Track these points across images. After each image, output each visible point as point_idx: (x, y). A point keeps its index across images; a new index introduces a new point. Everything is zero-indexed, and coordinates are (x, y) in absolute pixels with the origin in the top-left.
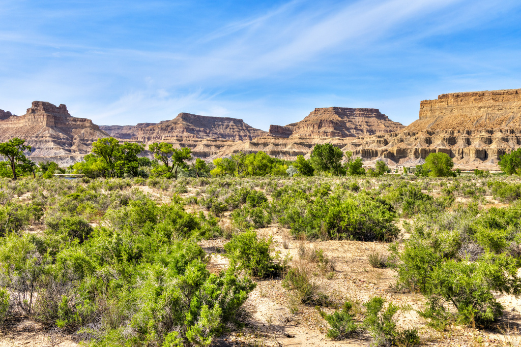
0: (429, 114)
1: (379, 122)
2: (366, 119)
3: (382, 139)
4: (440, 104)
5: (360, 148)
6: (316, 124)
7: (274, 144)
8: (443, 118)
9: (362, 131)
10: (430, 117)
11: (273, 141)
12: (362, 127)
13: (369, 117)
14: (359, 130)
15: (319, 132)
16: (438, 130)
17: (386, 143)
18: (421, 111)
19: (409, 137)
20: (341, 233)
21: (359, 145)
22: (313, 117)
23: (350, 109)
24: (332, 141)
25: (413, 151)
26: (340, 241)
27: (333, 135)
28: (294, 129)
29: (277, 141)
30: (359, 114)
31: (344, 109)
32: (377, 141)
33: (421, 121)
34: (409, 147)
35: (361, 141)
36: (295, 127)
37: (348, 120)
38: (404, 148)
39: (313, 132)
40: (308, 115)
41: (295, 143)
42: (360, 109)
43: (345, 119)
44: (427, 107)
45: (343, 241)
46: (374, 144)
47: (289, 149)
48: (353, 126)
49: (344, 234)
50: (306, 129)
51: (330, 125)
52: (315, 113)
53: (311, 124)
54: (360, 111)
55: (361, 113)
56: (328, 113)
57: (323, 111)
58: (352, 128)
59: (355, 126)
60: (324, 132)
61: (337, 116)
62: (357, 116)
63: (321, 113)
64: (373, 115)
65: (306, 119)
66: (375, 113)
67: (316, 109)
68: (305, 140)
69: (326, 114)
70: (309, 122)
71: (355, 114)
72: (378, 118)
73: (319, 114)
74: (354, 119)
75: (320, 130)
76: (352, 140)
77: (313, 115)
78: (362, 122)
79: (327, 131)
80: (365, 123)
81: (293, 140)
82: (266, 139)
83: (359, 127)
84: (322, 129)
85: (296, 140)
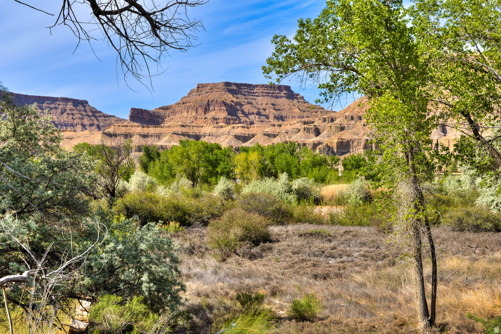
1: (291, 104)
2: (273, 100)
3: (312, 126)
5: (276, 141)
6: (200, 106)
7: (140, 135)
9: (268, 118)
11: (139, 130)
12: (267, 111)
13: (277, 97)
14: (263, 115)
15: (205, 118)
17: (317, 132)
21: (275, 136)
22: (195, 97)
23: (249, 85)
27: (227, 122)
28: (167, 115)
29: (146, 130)
30: (263, 93)
31: (239, 86)
32: (305, 129)
35: (277, 129)
36: (168, 112)
37: (246, 101)
39: (196, 118)
40: (186, 95)
41: (173, 133)
42: (263, 86)
43: (241, 99)
46: (299, 133)
47: (166, 142)
48: (255, 111)
50: (185, 114)
51: (223, 108)
52: (198, 91)
53: (193, 106)
54: (263, 88)
55: (266, 91)
56: (218, 90)
57: (210, 88)
58: (253, 113)
59: (257, 110)
60: (214, 118)
61: (231, 95)
62: (259, 96)
63: (206, 91)
64: (283, 95)
65: (184, 100)
66: (285, 92)
67: (198, 84)
68: (190, 129)
69: (214, 92)
70: (189, 104)
71: (256, 92)
72: (290, 99)
73: (204, 92)
74: (255, 99)
75: (207, 115)
76: (263, 128)
77: (195, 94)
78: (267, 104)
79: (217, 118)
80: (272, 106)
81: (170, 129)
82: (128, 128)
83: (262, 112)
84: (210, 115)
85: (175, 130)
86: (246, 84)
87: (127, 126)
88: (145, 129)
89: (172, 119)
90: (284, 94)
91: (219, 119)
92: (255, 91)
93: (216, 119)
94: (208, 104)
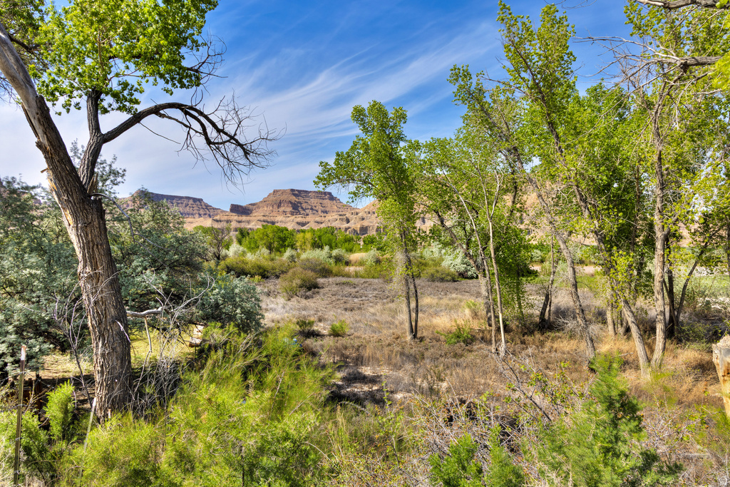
1: (332, 203)
2: (321, 201)
3: (345, 217)
5: (323, 226)
6: (275, 204)
7: (237, 221)
9: (317, 211)
11: (236, 218)
12: (317, 207)
13: (323, 199)
14: (314, 210)
15: (278, 211)
17: (348, 221)
19: (369, 215)
21: (321, 223)
22: (272, 198)
23: (306, 192)
24: (295, 219)
25: (375, 229)
27: (292, 214)
28: (254, 209)
29: (240, 218)
30: (314, 196)
31: (300, 191)
32: (340, 219)
34: (371, 224)
35: (323, 219)
36: (255, 207)
37: (304, 201)
38: (367, 225)
39: (273, 211)
40: (266, 196)
41: (258, 220)
43: (301, 200)
46: (337, 222)
47: (253, 226)
48: (310, 207)
50: (266, 209)
51: (289, 205)
52: (274, 194)
53: (271, 204)
54: (314, 193)
55: (316, 195)
56: (286, 194)
57: (281, 192)
58: (308, 209)
60: (283, 211)
61: (295, 197)
62: (312, 198)
64: (327, 198)
65: (265, 200)
66: (328, 196)
67: (274, 190)
68: (268, 218)
69: (284, 195)
70: (268, 202)
72: (331, 200)
73: (278, 195)
74: (309, 200)
75: (279, 209)
76: (314, 218)
77: (272, 196)
78: (317, 203)
79: (286, 211)
80: (320, 204)
81: (256, 218)
82: (229, 216)
83: (314, 208)
84: (281, 209)
85: (259, 218)
86: (304, 190)
89: (257, 211)
92: (310, 195)
94: (280, 203)
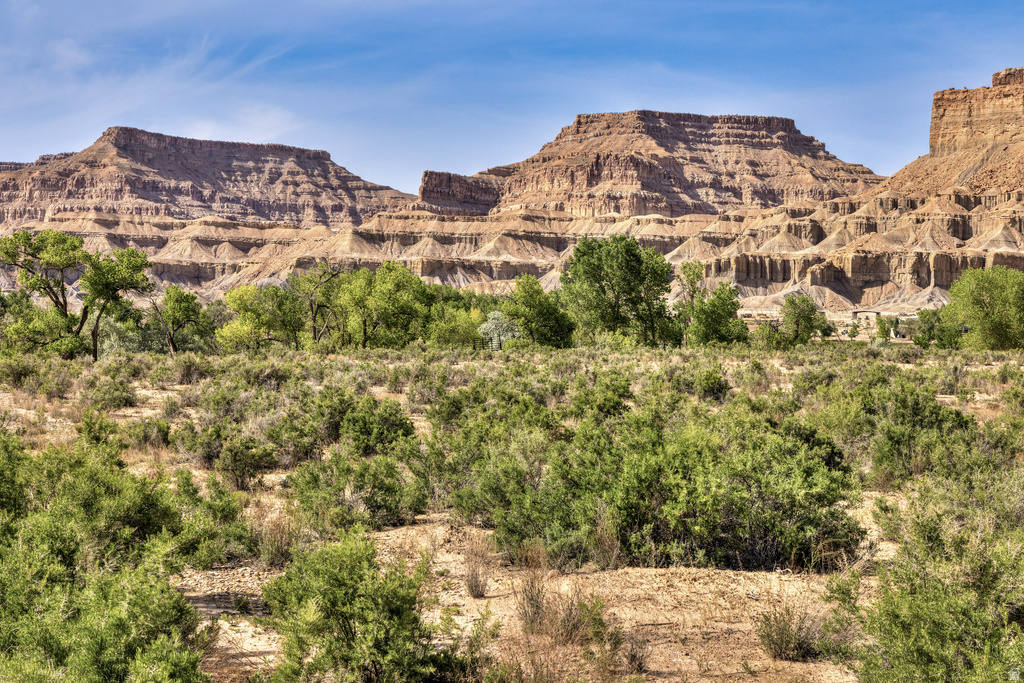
0: (962, 135)
1: (795, 162)
2: (752, 154)
3: (806, 221)
4: (998, 103)
5: (729, 253)
6: (582, 167)
7: (435, 238)
8: (1010, 151)
9: (737, 193)
10: (966, 147)
11: (433, 226)
12: (738, 178)
13: (762, 146)
14: (727, 189)
15: (590, 196)
16: (992, 191)
17: (818, 235)
18: (935, 127)
19: (895, 213)
20: (667, 542)
21: (727, 242)
22: (571, 146)
23: (698, 118)
24: (636, 227)
25: (910, 263)
26: (663, 571)
27: (641, 205)
28: (506, 186)
29: (448, 228)
30: (728, 135)
31: (671, 119)
32: (789, 226)
33: (937, 160)
34: (897, 248)
35: (734, 228)
36: (508, 180)
37: (688, 155)
38: (880, 251)
39: (570, 196)
40: (552, 139)
41: (508, 235)
42: (729, 119)
43: (681, 152)
44: (956, 113)
45: (672, 569)
46: (778, 238)
47: (489, 253)
48: (708, 178)
49: (675, 545)
50: (546, 187)
51: (629, 173)
52: (578, 132)
53: (564, 169)
54: (730, 125)
55: (735, 131)
56: (622, 130)
57: (605, 124)
58: (703, 185)
59: (712, 176)
60: (609, 196)
61: (654, 142)
62: (720, 143)
63: (597, 131)
64: (776, 141)
65: (548, 152)
66: (781, 133)
67: (579, 116)
68: (542, 225)
69: (613, 135)
70: (557, 162)
71: (713, 135)
72: (792, 151)
73: (592, 134)
74: (710, 151)
75: (593, 189)
76: (705, 224)
77: (570, 138)
78: (737, 162)
79: (618, 195)
80: (748, 167)
81: (501, 225)
82: (410, 221)
83: (725, 181)
84: (603, 188)
85: (511, 225)
86: (689, 115)
87: (407, 218)
88: (446, 224)
89: (516, 197)
90: (778, 138)
91: (621, 197)
92: (711, 131)
93: (615, 198)
94: (597, 163)
